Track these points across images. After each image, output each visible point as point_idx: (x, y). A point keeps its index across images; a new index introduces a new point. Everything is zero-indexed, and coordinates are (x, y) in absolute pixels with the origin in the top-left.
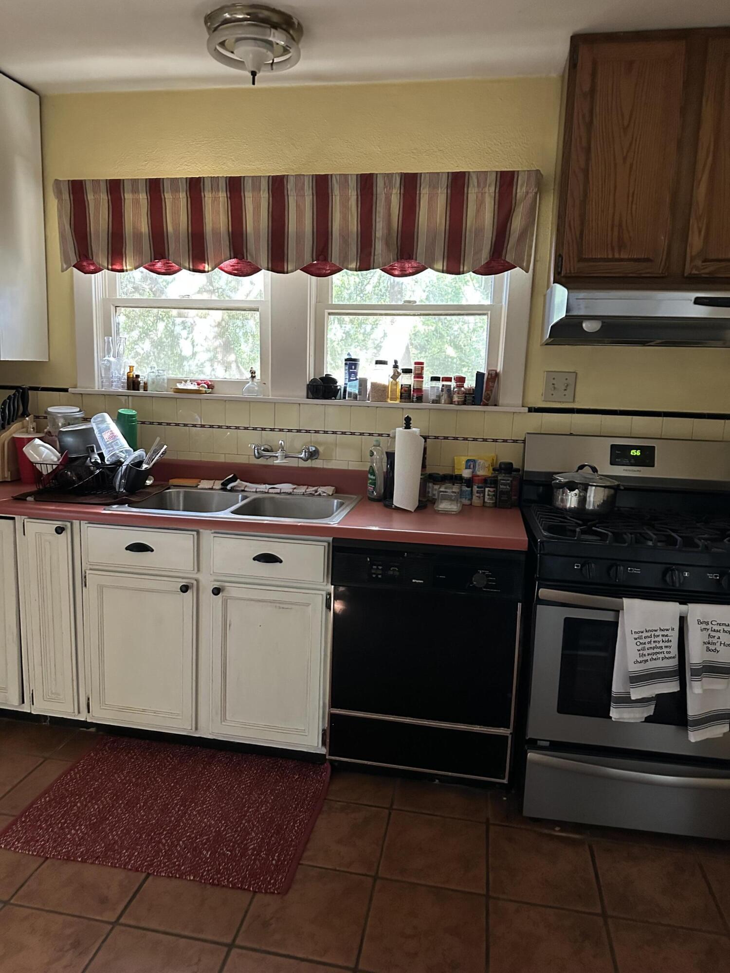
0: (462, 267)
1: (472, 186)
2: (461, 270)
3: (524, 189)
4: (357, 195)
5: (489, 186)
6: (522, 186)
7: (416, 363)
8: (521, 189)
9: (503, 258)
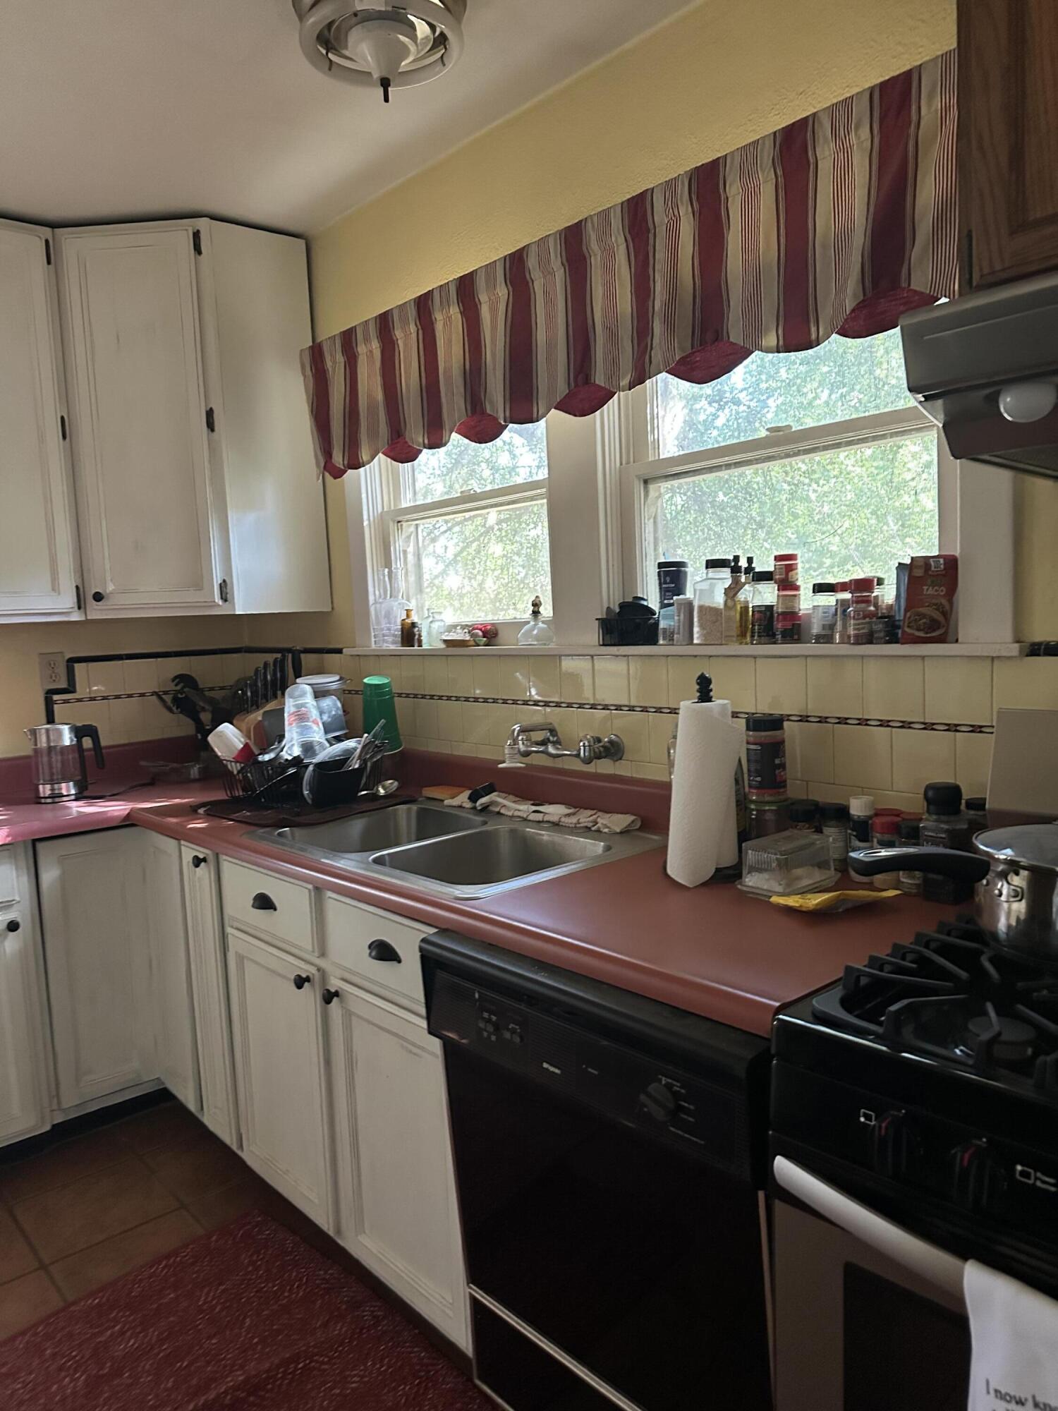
0: (813, 329)
1: (821, 141)
2: (814, 336)
3: (937, 104)
4: (626, 240)
5: (857, 128)
6: (931, 97)
7: (778, 558)
8: (929, 105)
9: (904, 285)
